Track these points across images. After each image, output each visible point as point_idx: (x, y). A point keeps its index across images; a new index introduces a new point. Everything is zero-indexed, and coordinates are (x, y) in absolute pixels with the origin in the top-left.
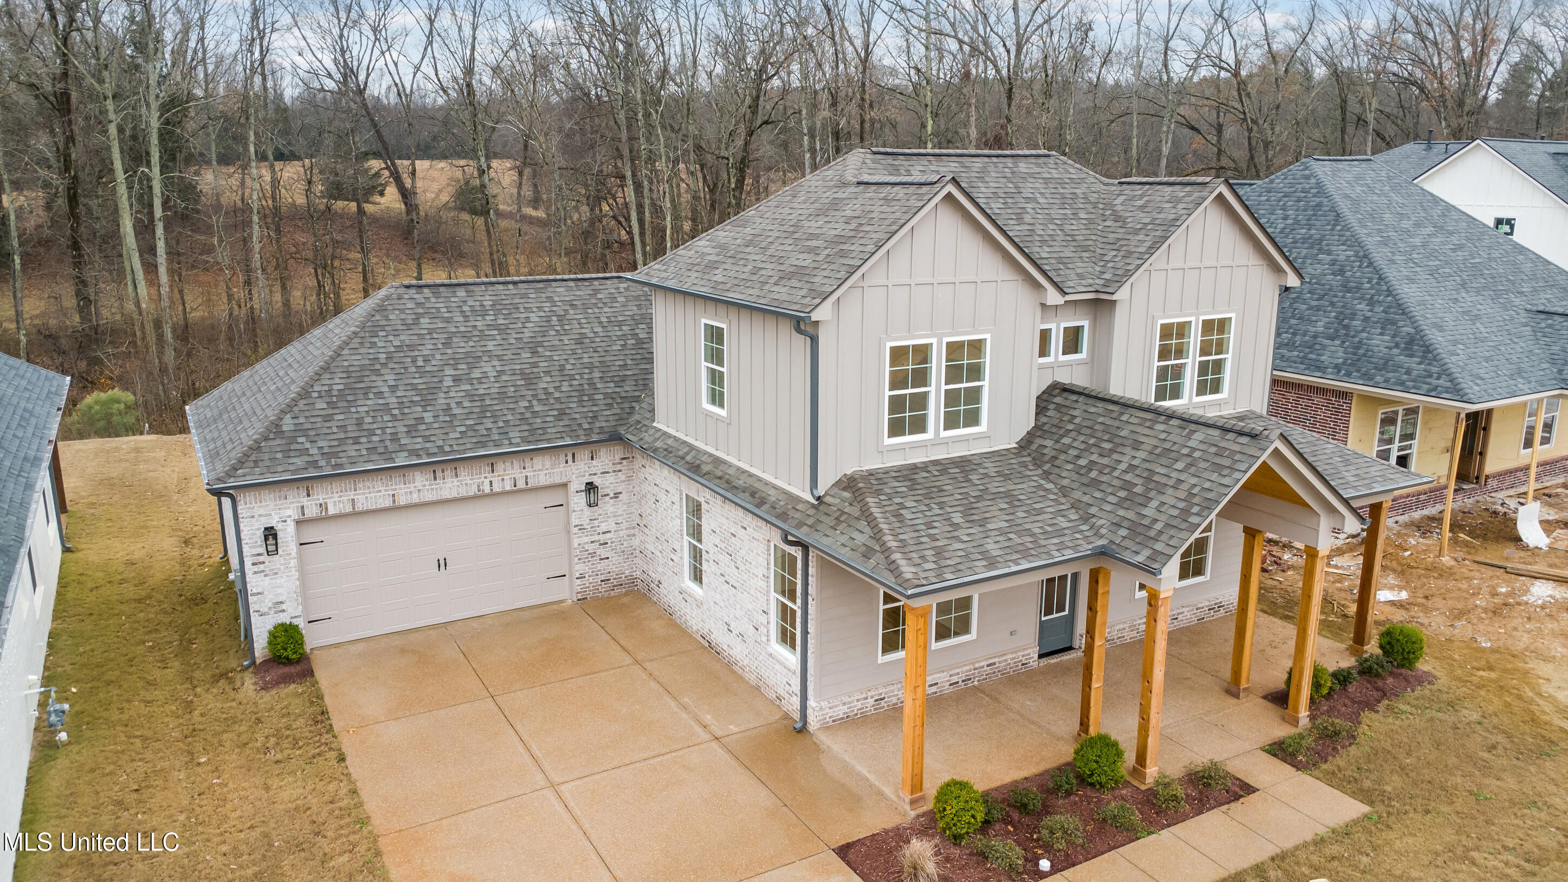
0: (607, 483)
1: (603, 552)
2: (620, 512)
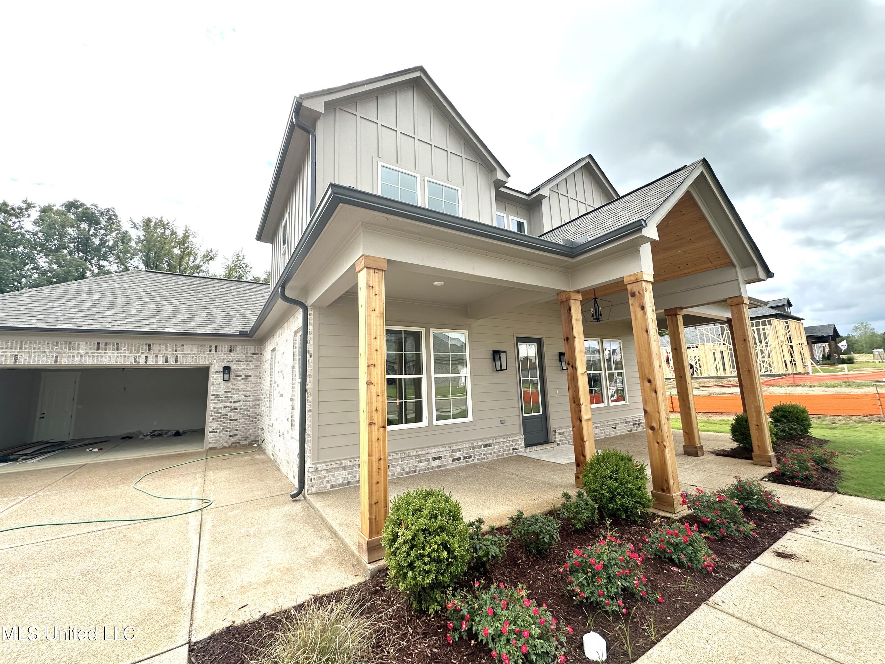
0: (240, 369)
1: (233, 415)
2: (248, 389)
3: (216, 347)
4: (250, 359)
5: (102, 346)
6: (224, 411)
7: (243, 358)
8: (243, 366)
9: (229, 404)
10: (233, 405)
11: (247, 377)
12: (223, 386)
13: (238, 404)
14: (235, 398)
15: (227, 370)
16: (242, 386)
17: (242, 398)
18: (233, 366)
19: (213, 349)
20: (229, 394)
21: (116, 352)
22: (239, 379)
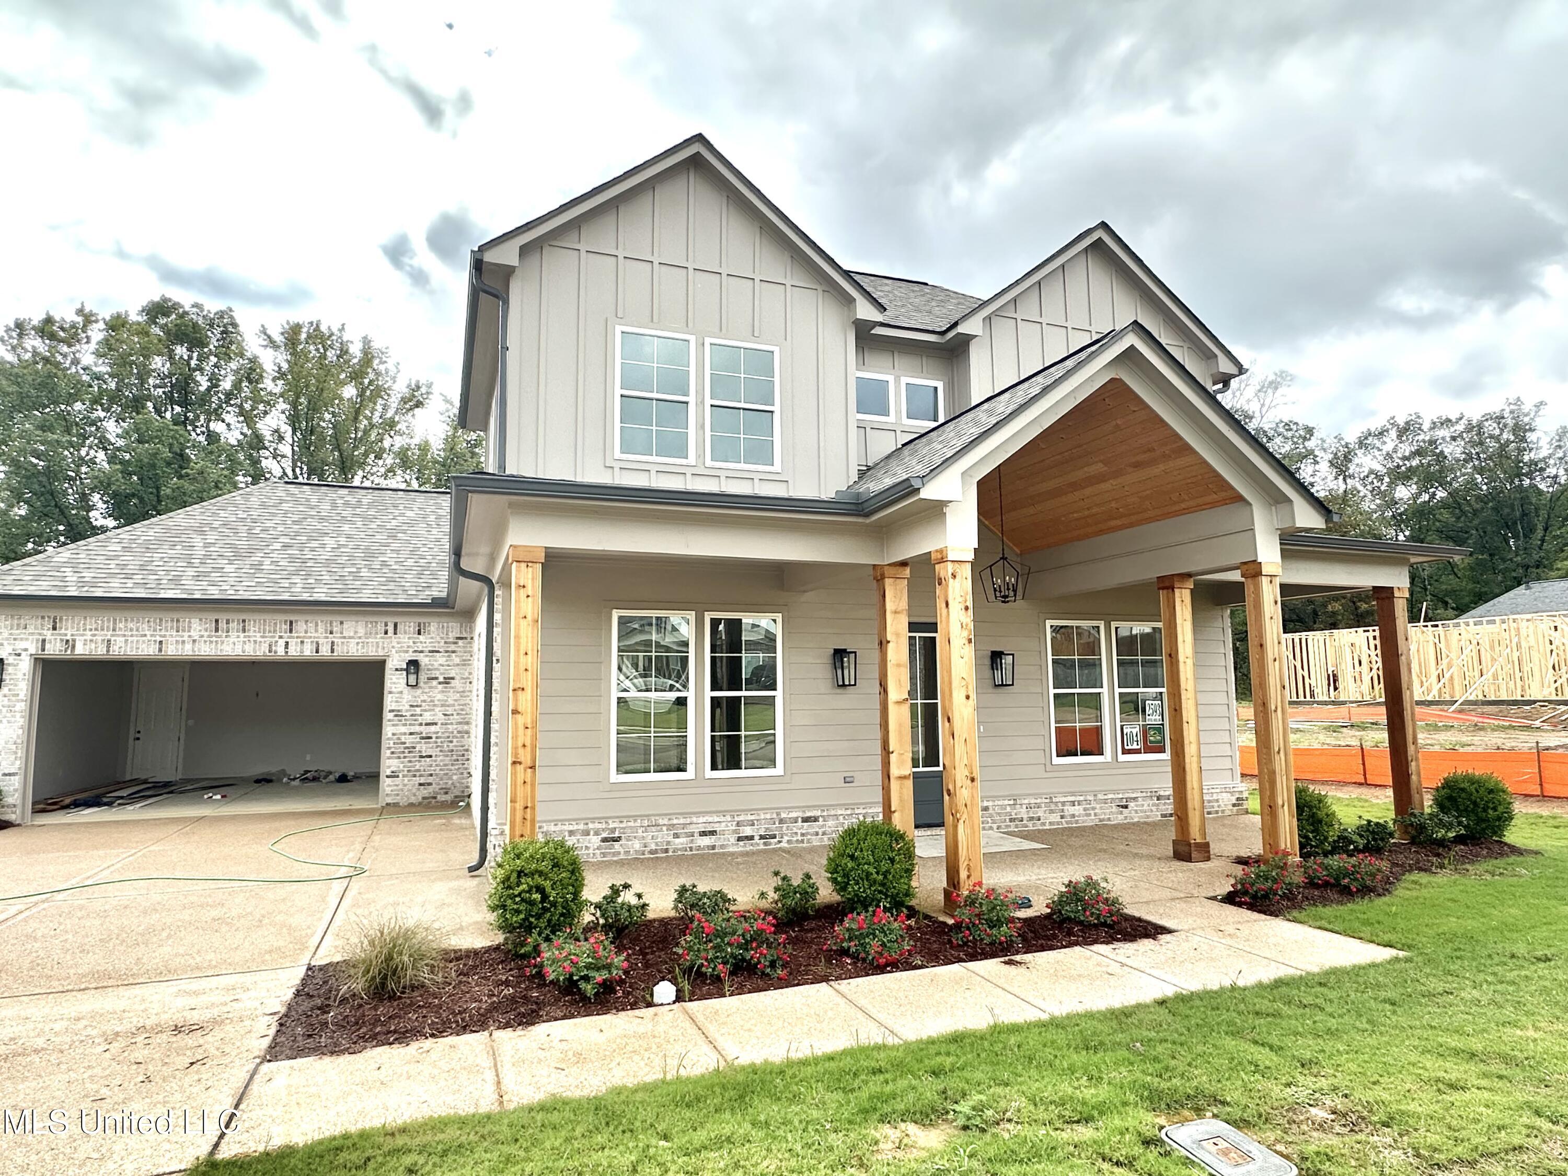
0: (436, 664)
1: (424, 748)
2: (450, 702)
3: (396, 625)
4: (452, 647)
5: (223, 625)
6: (409, 740)
7: (441, 646)
8: (441, 659)
9: (417, 729)
10: (425, 730)
11: (447, 680)
12: (408, 696)
13: (433, 729)
14: (427, 717)
15: (413, 666)
16: (439, 696)
17: (439, 718)
18: (424, 660)
19: (391, 629)
20: (418, 711)
21: (242, 635)
22: (435, 683)
